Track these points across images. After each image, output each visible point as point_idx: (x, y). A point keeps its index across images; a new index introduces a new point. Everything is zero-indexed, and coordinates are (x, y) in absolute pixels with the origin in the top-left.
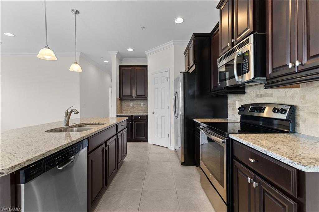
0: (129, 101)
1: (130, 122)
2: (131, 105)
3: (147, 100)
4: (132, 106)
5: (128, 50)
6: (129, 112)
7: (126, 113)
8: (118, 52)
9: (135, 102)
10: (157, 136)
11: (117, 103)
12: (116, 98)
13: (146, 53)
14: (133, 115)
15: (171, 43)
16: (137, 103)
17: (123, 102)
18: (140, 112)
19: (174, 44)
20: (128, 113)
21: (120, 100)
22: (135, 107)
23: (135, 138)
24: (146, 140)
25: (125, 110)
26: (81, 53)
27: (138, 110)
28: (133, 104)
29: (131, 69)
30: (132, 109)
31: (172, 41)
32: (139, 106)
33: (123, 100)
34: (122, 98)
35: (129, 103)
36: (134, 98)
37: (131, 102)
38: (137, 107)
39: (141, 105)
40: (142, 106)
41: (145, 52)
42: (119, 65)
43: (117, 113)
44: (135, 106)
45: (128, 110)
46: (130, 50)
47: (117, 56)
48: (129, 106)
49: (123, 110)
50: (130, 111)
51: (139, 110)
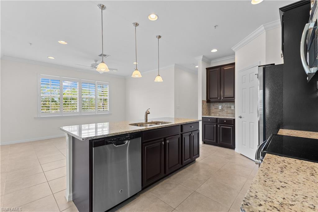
0: (218, 103)
1: (215, 126)
2: (220, 107)
3: (234, 102)
4: (221, 109)
5: (212, 51)
6: (218, 115)
7: (214, 115)
8: (204, 56)
9: (224, 104)
10: (245, 145)
11: (202, 106)
12: (201, 101)
13: (233, 50)
14: (218, 118)
15: (262, 28)
16: (226, 106)
17: (212, 104)
18: (230, 115)
19: (265, 29)
20: (216, 116)
21: (207, 102)
22: (224, 110)
23: (221, 142)
24: (233, 147)
25: (213, 113)
26: (175, 64)
27: (227, 113)
28: (221, 107)
29: (218, 69)
30: (220, 112)
31: (262, 25)
32: (228, 108)
33: (210, 102)
34: (209, 101)
35: (218, 105)
36: (221, 100)
37: (220, 104)
38: (226, 110)
39: (231, 107)
40: (232, 109)
41: (232, 48)
42: (206, 68)
43: (202, 115)
44: (224, 108)
45: (216, 113)
46: (214, 51)
47: (203, 60)
48: (218, 108)
49: (211, 113)
50: (218, 113)
51: (229, 113)
